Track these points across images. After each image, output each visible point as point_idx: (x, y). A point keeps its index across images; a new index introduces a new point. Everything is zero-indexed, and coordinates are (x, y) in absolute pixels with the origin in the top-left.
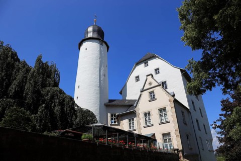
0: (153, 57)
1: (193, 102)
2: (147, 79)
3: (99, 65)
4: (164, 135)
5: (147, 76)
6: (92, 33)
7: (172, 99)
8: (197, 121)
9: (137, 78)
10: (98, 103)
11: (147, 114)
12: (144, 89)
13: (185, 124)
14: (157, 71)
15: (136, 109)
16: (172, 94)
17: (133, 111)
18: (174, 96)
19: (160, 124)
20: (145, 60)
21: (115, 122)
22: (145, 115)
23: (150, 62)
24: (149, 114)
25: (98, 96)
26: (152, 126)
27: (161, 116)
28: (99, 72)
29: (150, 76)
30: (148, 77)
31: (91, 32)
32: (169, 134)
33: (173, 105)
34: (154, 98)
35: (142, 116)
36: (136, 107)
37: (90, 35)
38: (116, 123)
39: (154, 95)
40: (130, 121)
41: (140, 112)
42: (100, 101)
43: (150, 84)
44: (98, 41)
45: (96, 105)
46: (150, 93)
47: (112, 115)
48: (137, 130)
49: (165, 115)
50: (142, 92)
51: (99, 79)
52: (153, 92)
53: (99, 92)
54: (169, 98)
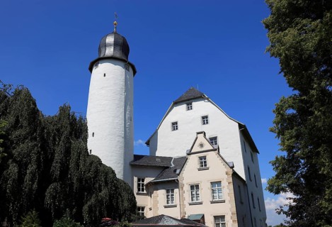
0: (200, 97)
1: (249, 169)
2: (197, 138)
3: (123, 104)
4: (216, 218)
5: (198, 133)
6: (113, 47)
7: (231, 172)
8: (252, 195)
9: (175, 126)
10: (122, 162)
11: (195, 187)
12: (192, 151)
13: (242, 203)
14: (205, 119)
15: (179, 178)
16: (231, 165)
17: (174, 180)
18: (232, 167)
19: (212, 202)
20: (188, 100)
21: (143, 190)
22: (192, 187)
23: (195, 104)
24: (197, 186)
25: (122, 151)
26: (201, 203)
27: (213, 191)
28: (123, 115)
29: (202, 135)
30: (199, 135)
31: (110, 45)
32: (223, 217)
33: (231, 180)
34: (206, 165)
35: (187, 188)
36: (179, 175)
37: (109, 51)
38: (145, 192)
39: (205, 162)
40: (168, 192)
41: (184, 182)
42: (124, 160)
43: (202, 145)
44: (123, 64)
45: (119, 165)
46: (201, 158)
47: (139, 180)
48: (178, 206)
49: (220, 190)
50: (188, 154)
51: (123, 125)
52: (205, 158)
53: (123, 145)
54: (226, 170)
